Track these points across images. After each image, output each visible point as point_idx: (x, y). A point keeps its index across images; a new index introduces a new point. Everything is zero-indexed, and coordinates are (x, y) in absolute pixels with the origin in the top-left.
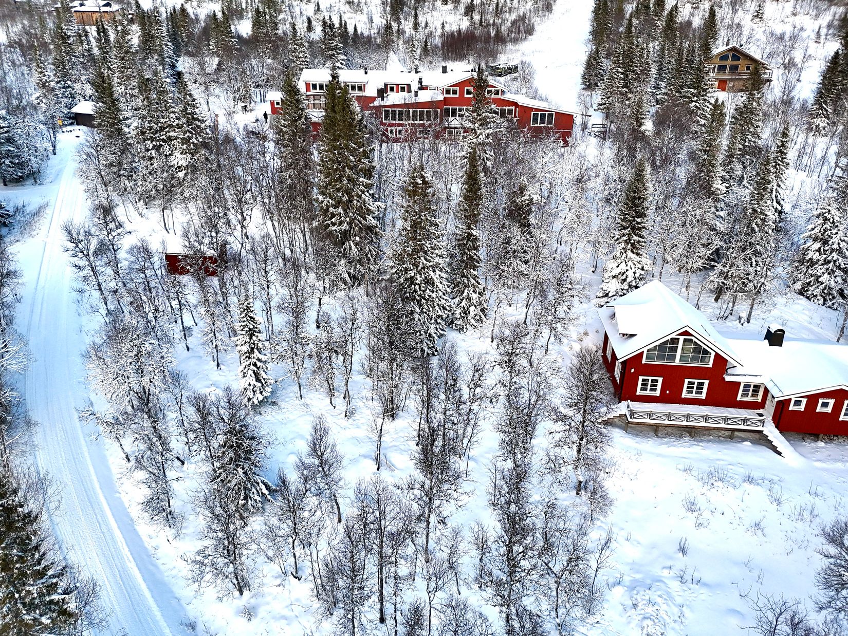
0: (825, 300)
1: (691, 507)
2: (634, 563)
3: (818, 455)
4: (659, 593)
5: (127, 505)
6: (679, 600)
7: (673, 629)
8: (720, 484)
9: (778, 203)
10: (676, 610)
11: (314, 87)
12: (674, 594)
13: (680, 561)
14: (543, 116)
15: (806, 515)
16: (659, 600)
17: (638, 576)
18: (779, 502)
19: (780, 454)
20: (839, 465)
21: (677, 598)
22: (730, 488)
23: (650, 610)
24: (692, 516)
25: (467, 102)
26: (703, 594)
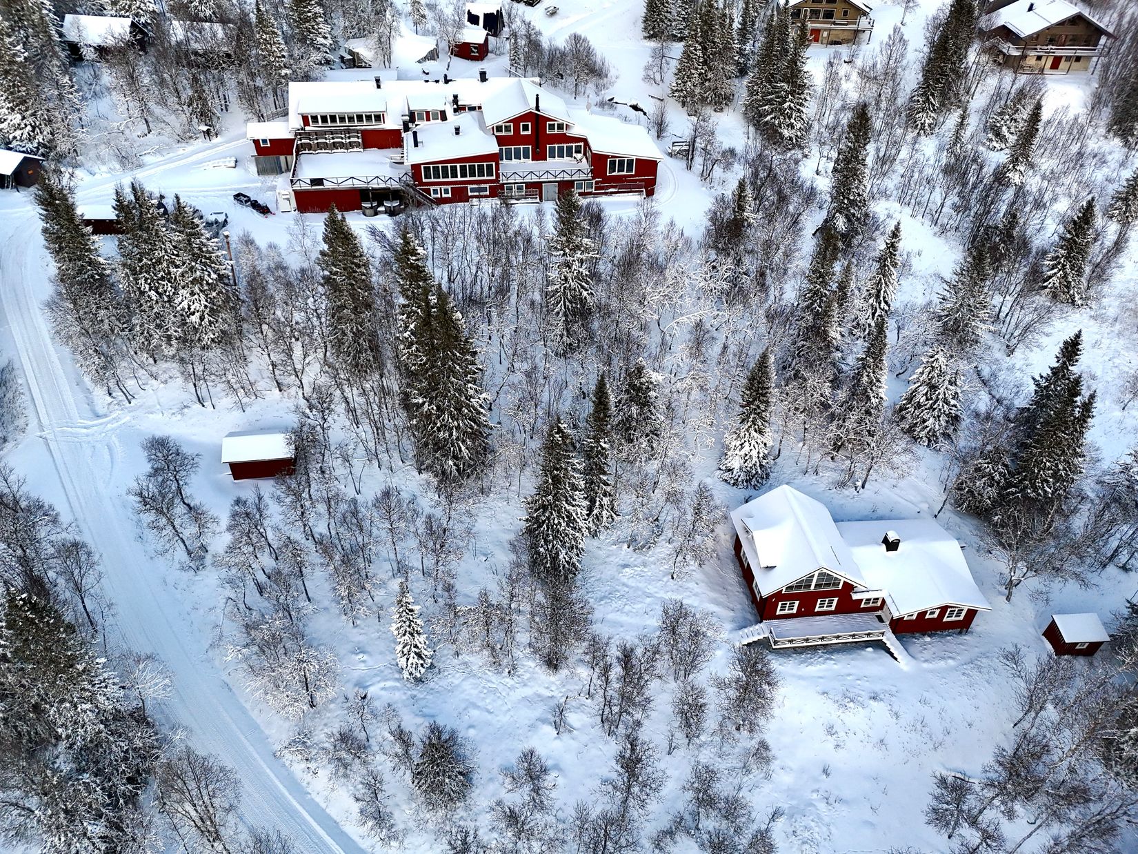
0: (930, 441)
1: (831, 731)
2: (789, 789)
3: (927, 654)
4: (811, 818)
5: (323, 805)
6: (827, 820)
7: (824, 846)
8: (851, 705)
9: (886, 302)
10: (825, 829)
11: (315, 119)
12: (823, 814)
13: (825, 783)
14: (622, 163)
15: (919, 726)
16: (813, 824)
17: (794, 803)
18: (897, 715)
19: (896, 659)
20: (942, 664)
21: (825, 818)
22: (860, 709)
23: (806, 834)
24: (831, 740)
25: (525, 140)
26: (843, 810)
